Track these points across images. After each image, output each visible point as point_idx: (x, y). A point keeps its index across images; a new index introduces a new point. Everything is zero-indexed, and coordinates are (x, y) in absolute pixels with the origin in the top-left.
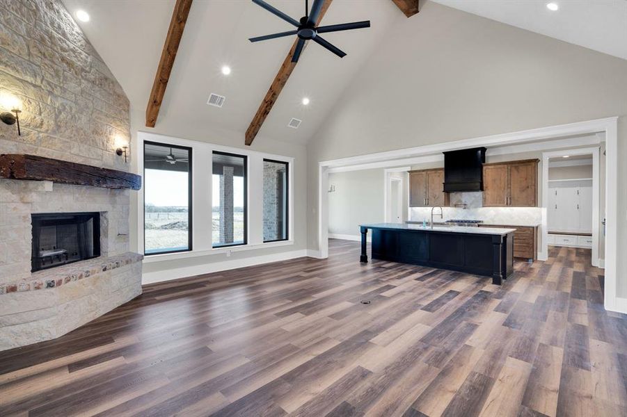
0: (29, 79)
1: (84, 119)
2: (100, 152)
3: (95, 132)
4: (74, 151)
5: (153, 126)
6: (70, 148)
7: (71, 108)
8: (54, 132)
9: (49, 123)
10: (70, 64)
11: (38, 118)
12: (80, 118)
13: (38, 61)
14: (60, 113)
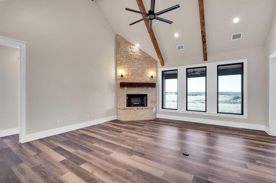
0: (126, 66)
1: (140, 71)
2: (145, 78)
3: (143, 73)
4: (137, 79)
5: (164, 66)
6: (136, 79)
7: (136, 69)
8: (131, 76)
9: (130, 74)
10: (136, 59)
11: (128, 74)
12: (138, 71)
13: (128, 61)
14: (133, 71)
